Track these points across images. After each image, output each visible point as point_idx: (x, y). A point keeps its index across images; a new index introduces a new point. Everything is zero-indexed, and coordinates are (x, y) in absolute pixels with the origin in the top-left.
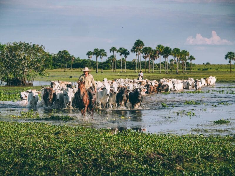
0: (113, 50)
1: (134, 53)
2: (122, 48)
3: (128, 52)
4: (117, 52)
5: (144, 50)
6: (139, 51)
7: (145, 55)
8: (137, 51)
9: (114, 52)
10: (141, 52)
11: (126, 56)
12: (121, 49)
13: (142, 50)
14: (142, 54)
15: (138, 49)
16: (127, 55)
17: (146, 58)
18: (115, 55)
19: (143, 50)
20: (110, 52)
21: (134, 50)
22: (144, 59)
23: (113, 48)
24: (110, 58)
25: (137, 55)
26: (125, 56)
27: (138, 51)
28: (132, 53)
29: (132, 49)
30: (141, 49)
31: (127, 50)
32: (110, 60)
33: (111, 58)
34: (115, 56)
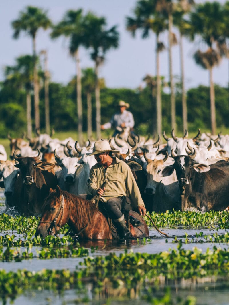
0: (32, 24)
1: (145, 35)
2: (80, 11)
3: (113, 30)
4: (55, 35)
5: (202, 16)
6: (175, 23)
7: (204, 48)
8: (159, 28)
9: (33, 33)
10: (184, 32)
11: (100, 53)
12: (73, 15)
13: (186, 17)
14: (192, 38)
15: (166, 14)
16: (104, 51)
17: (211, 64)
18: (43, 52)
19: (194, 17)
20: (16, 35)
21: (143, 18)
22: (204, 66)
23: (32, 11)
24: (16, 69)
25: (160, 46)
26: (94, 56)
27: (167, 27)
28: (134, 34)
29: (134, 16)
30: (182, 13)
31: (102, 22)
32: (13, 80)
33: (22, 71)
34: (41, 58)
